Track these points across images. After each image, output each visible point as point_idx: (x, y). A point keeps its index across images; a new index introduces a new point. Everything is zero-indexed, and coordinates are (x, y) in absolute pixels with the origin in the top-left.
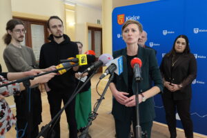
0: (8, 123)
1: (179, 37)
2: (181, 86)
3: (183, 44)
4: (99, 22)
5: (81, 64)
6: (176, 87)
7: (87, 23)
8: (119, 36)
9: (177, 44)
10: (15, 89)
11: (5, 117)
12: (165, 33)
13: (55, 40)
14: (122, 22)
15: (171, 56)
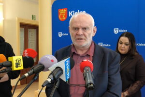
4: (34, 17)
5: (15, 69)
7: (19, 19)
8: (60, 35)
14: (64, 18)
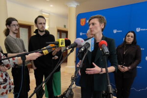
0: (10, 87)
1: (129, 32)
2: (130, 68)
3: (132, 37)
6: (126, 69)
8: (81, 34)
9: (127, 37)
10: (14, 63)
11: (8, 83)
12: (115, 31)
13: (39, 33)
14: (84, 24)
15: (123, 46)
